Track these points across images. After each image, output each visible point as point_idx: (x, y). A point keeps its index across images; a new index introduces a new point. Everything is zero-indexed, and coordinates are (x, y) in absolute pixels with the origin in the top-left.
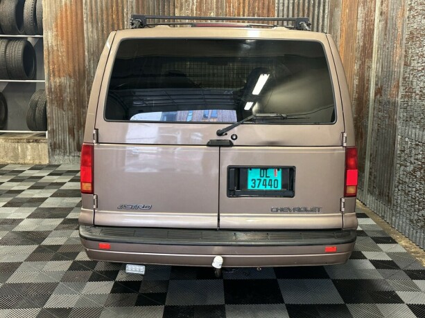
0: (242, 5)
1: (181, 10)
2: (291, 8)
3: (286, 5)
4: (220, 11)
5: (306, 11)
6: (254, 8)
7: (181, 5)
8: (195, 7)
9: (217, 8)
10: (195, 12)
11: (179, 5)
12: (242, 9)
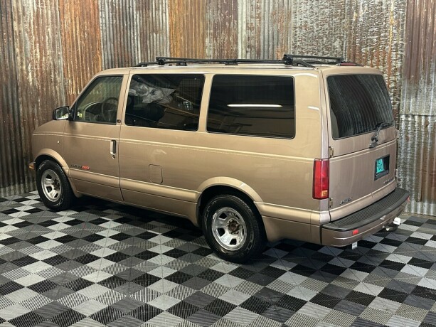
0: (74, 22)
1: (19, 23)
2: (111, 28)
3: (108, 26)
4: (55, 27)
5: (122, 32)
6: (83, 26)
7: (19, 17)
8: (32, 21)
9: (53, 23)
10: (32, 26)
11: (16, 18)
12: (74, 27)
